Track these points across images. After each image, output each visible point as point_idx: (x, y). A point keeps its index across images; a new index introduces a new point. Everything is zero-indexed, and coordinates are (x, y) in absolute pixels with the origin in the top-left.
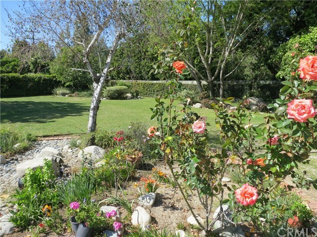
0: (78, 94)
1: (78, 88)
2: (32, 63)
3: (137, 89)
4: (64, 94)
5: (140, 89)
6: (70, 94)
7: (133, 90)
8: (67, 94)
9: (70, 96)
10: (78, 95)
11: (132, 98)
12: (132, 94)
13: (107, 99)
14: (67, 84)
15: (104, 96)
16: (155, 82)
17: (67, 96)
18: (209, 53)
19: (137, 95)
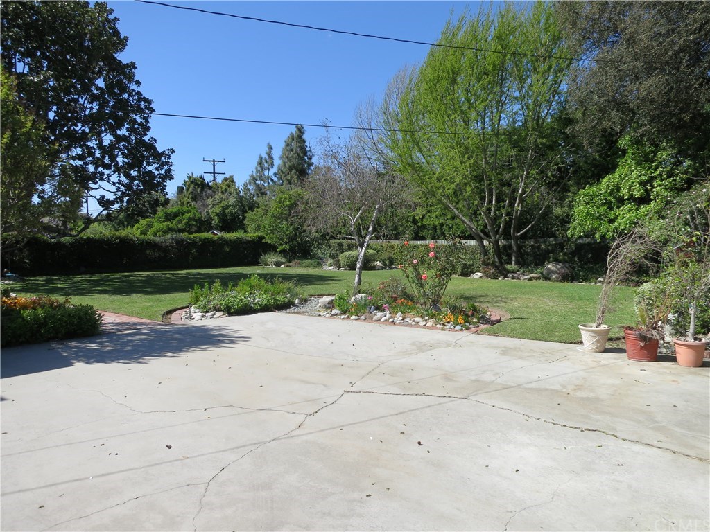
0: (300, 263)
1: (296, 255)
2: (217, 215)
3: (392, 255)
4: (278, 264)
5: (395, 254)
6: (288, 264)
7: (385, 256)
8: (282, 263)
9: (288, 266)
10: (300, 266)
11: (382, 268)
12: (383, 261)
13: (346, 269)
14: (281, 248)
15: (342, 265)
16: (419, 242)
17: (282, 266)
18: (490, 201)
19: (391, 263)
